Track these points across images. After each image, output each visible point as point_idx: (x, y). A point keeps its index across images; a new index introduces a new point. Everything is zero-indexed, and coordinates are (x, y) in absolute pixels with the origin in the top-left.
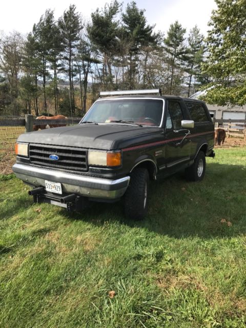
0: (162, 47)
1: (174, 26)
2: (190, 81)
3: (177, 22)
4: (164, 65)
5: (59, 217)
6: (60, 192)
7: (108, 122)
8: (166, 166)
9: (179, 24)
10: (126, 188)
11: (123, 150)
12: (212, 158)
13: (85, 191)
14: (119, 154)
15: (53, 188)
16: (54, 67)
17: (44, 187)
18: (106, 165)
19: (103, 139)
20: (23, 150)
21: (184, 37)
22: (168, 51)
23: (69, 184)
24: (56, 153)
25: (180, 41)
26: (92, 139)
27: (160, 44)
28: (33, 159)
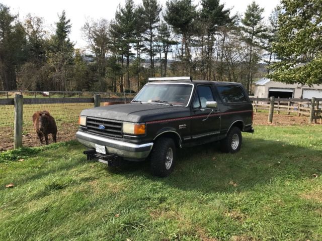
0: (240, 27)
1: (251, 6)
2: (270, 59)
3: (254, 3)
4: (243, 44)
5: (104, 171)
6: (105, 153)
7: (150, 101)
8: (192, 138)
9: (256, 4)
10: (149, 151)
11: (147, 123)
12: (251, 133)
13: (121, 153)
14: (144, 126)
15: (100, 149)
16: (138, 47)
17: (95, 149)
18: (134, 133)
19: (135, 114)
20: (83, 121)
21: (262, 16)
22: (246, 31)
23: (111, 147)
24: (104, 124)
25: (258, 20)
26: (127, 114)
27: (238, 24)
28: (89, 128)
